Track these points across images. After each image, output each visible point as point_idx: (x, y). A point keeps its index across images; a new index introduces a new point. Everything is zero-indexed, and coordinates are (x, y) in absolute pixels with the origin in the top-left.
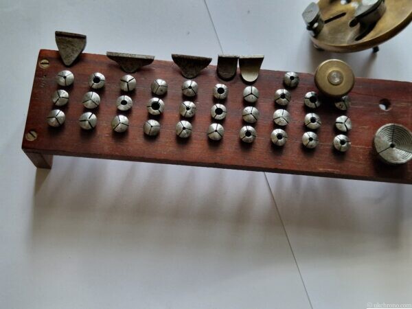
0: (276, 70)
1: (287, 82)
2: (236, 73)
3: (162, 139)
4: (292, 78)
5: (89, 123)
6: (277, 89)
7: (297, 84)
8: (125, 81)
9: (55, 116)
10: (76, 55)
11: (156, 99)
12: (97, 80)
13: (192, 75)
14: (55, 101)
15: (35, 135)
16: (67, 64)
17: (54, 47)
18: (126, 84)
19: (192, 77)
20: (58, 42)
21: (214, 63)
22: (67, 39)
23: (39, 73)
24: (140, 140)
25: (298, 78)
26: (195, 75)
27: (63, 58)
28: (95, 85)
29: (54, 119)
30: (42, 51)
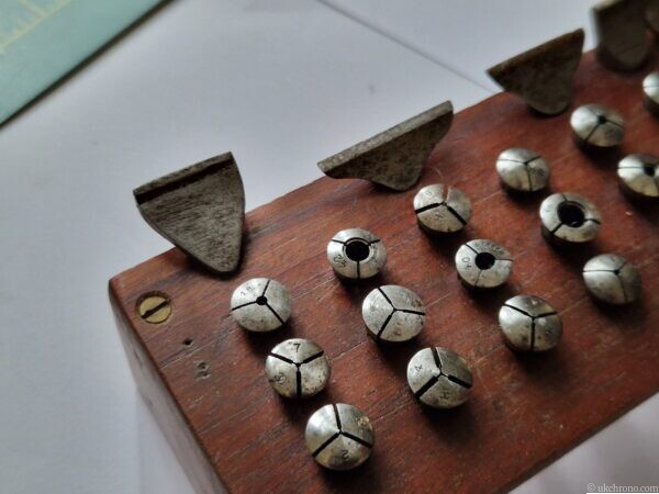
16: (224, 270)
20: (156, 220)
22: (182, 192)
27: (201, 255)
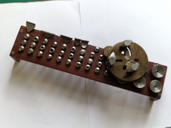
1: (95, 51)
2: (80, 44)
3: (52, 61)
4: (97, 49)
5: (31, 52)
6: (92, 52)
7: (98, 51)
8: (44, 41)
9: (21, 48)
10: (31, 30)
11: (53, 48)
12: (36, 39)
14: (22, 43)
15: (14, 52)
16: (28, 32)
17: (25, 25)
18: (44, 42)
19: (65, 43)
20: (27, 25)
21: (74, 39)
22: (30, 24)
23: (20, 33)
24: (45, 60)
25: (99, 49)
27: (27, 29)
28: (35, 40)
29: (20, 49)
30: (22, 26)
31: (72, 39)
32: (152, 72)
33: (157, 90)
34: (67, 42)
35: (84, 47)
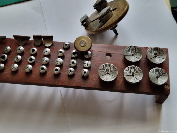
0: (61, 42)
1: (64, 47)
4: (66, 44)
13: (22, 44)
19: (22, 45)
21: (32, 39)
26: (24, 44)
31: (29, 38)
32: (149, 58)
33: (161, 81)
34: (24, 43)
35: (48, 45)
